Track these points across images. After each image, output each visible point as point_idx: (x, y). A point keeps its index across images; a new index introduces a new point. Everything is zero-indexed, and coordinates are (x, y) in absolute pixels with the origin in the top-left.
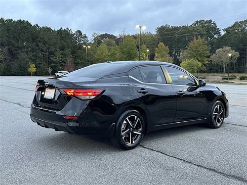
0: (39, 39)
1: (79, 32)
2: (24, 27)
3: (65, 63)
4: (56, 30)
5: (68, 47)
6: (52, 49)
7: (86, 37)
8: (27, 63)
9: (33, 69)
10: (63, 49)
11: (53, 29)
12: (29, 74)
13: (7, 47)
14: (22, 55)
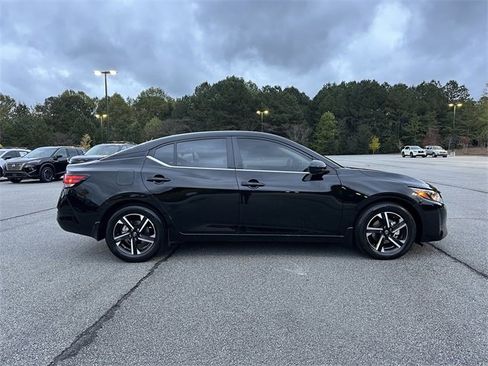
0: (387, 103)
1: (454, 84)
2: (368, 89)
3: (425, 133)
4: (416, 86)
5: (432, 109)
6: (405, 114)
7: (465, 90)
8: (368, 136)
9: (375, 144)
10: (422, 112)
11: (409, 86)
12: (371, 152)
13: (345, 119)
14: (363, 128)
